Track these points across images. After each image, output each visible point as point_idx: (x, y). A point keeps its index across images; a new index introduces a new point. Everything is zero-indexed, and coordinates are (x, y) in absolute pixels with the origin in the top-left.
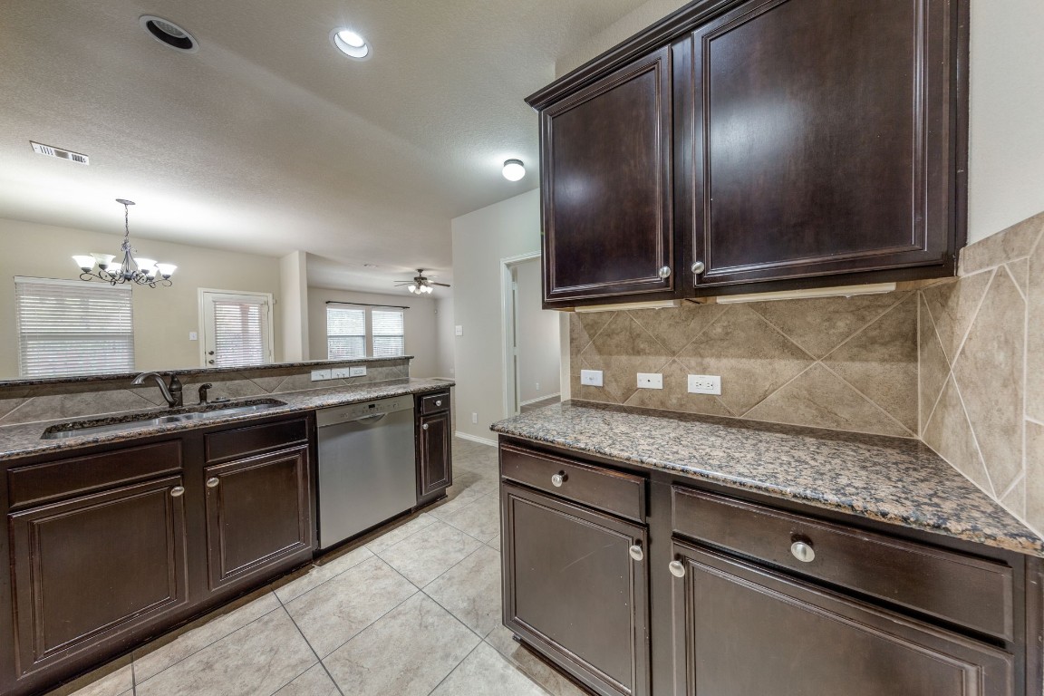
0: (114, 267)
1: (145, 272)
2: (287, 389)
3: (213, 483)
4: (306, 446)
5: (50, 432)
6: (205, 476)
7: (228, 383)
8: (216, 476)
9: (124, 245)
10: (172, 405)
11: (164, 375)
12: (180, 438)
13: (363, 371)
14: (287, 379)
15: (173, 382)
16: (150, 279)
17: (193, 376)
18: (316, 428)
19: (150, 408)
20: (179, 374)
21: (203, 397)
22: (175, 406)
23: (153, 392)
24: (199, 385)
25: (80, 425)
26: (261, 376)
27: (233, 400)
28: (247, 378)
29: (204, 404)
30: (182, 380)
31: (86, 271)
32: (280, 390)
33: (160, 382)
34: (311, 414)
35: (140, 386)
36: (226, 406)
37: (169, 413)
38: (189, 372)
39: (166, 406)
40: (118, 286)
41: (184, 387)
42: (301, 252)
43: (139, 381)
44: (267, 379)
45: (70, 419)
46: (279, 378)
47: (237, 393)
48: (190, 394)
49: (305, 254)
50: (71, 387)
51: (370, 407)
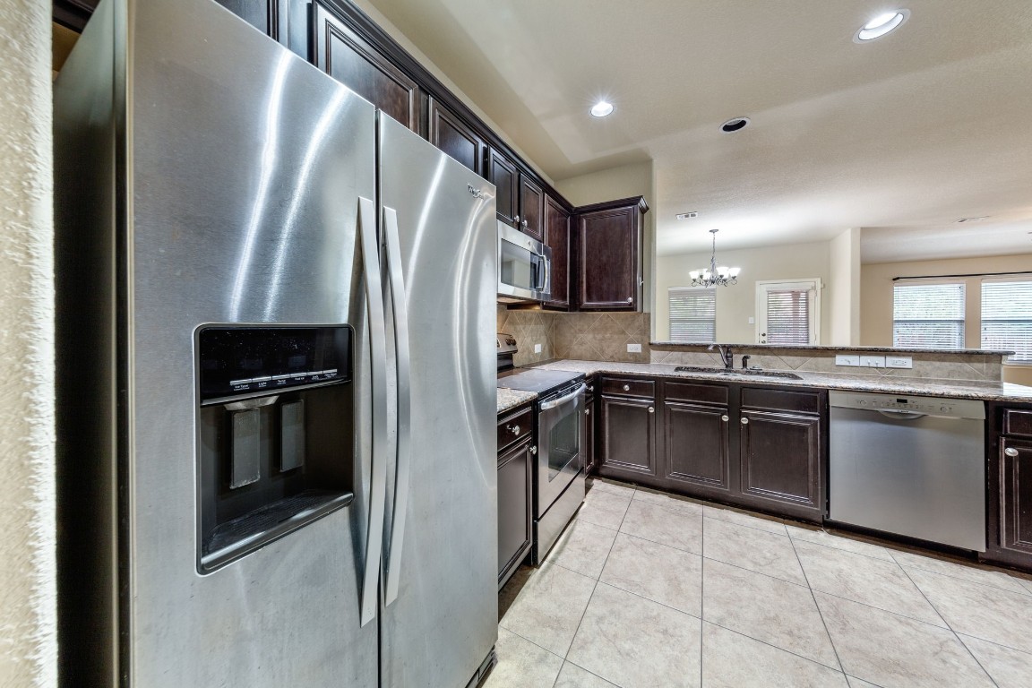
0: (707, 276)
1: (721, 276)
2: (810, 369)
3: (744, 421)
4: (817, 419)
5: (678, 369)
6: (741, 415)
7: (762, 357)
8: (747, 417)
9: (712, 260)
10: (727, 366)
11: (724, 346)
12: (727, 386)
13: (907, 362)
14: (811, 360)
15: (728, 352)
16: (725, 280)
17: (741, 349)
18: (828, 406)
19: (716, 367)
20: (731, 346)
21: (745, 365)
22: (729, 367)
23: (717, 356)
24: (743, 356)
25: (687, 369)
26: (787, 355)
27: (765, 370)
28: (775, 355)
29: (745, 369)
30: (733, 351)
31: (694, 280)
32: (803, 369)
33: (721, 350)
34: (825, 393)
35: (712, 352)
36: (758, 374)
37: (725, 371)
38: (737, 346)
39: (724, 367)
40: (709, 287)
41: (734, 356)
42: (854, 230)
43: (710, 348)
44: (792, 358)
45: (684, 365)
46: (803, 358)
47: (768, 366)
48: (737, 361)
49: (859, 231)
50: (685, 348)
51: (898, 401)
